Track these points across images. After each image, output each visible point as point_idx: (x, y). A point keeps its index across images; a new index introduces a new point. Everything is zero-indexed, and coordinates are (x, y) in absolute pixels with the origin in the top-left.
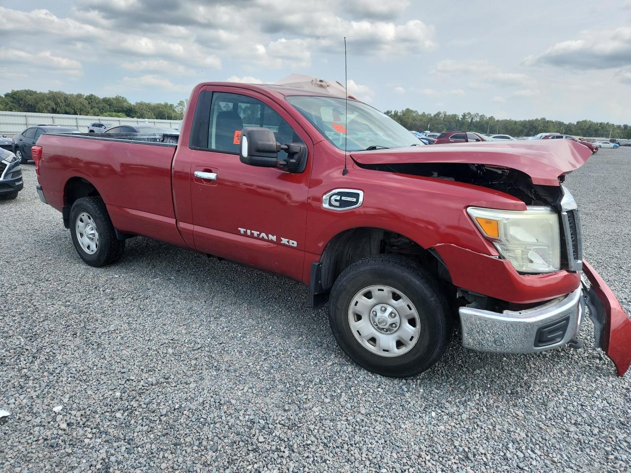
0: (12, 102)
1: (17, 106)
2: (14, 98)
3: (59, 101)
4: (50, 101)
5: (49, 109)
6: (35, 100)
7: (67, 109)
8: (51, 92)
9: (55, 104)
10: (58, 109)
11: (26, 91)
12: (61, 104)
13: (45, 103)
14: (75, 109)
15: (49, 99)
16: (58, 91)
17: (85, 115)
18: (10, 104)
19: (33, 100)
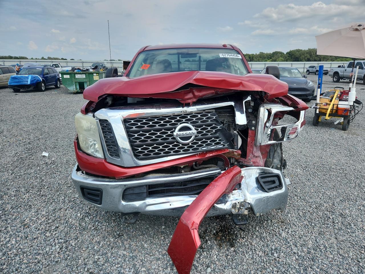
0: (288, 56)
1: (290, 58)
2: (290, 54)
3: (312, 54)
4: (307, 54)
5: (306, 59)
6: (300, 54)
7: (316, 58)
8: (309, 49)
9: (310, 56)
10: (311, 59)
11: (297, 50)
12: (313, 55)
13: (304, 56)
14: (320, 58)
15: (307, 53)
16: (313, 48)
17: (326, 61)
18: (287, 57)
19: (299, 55)
